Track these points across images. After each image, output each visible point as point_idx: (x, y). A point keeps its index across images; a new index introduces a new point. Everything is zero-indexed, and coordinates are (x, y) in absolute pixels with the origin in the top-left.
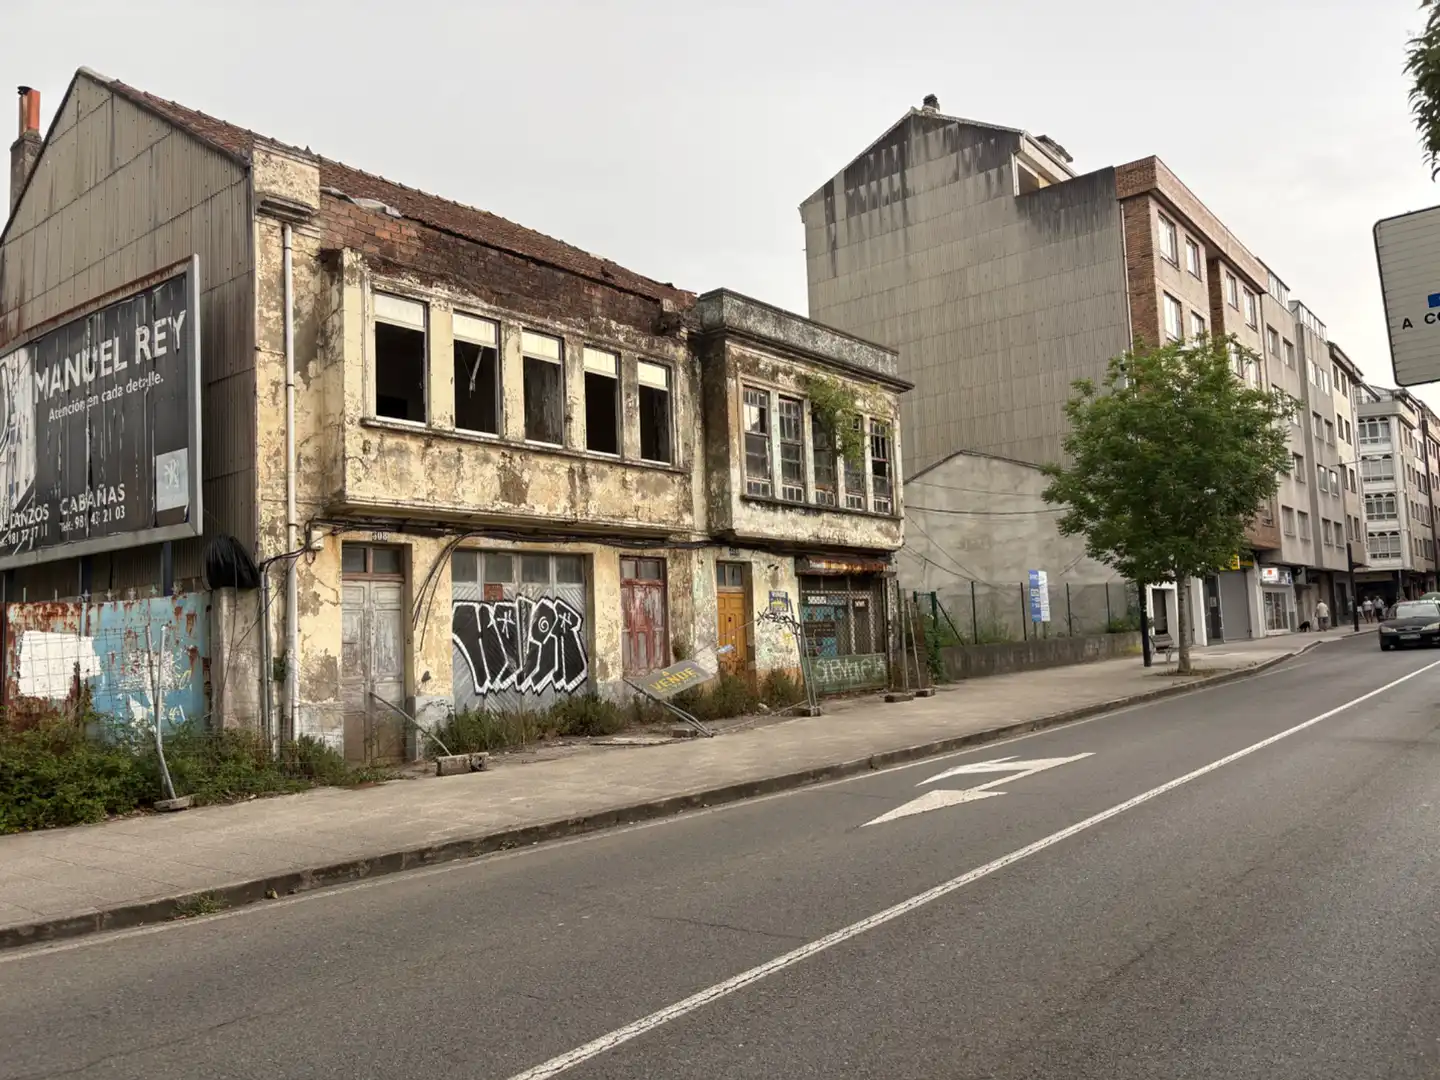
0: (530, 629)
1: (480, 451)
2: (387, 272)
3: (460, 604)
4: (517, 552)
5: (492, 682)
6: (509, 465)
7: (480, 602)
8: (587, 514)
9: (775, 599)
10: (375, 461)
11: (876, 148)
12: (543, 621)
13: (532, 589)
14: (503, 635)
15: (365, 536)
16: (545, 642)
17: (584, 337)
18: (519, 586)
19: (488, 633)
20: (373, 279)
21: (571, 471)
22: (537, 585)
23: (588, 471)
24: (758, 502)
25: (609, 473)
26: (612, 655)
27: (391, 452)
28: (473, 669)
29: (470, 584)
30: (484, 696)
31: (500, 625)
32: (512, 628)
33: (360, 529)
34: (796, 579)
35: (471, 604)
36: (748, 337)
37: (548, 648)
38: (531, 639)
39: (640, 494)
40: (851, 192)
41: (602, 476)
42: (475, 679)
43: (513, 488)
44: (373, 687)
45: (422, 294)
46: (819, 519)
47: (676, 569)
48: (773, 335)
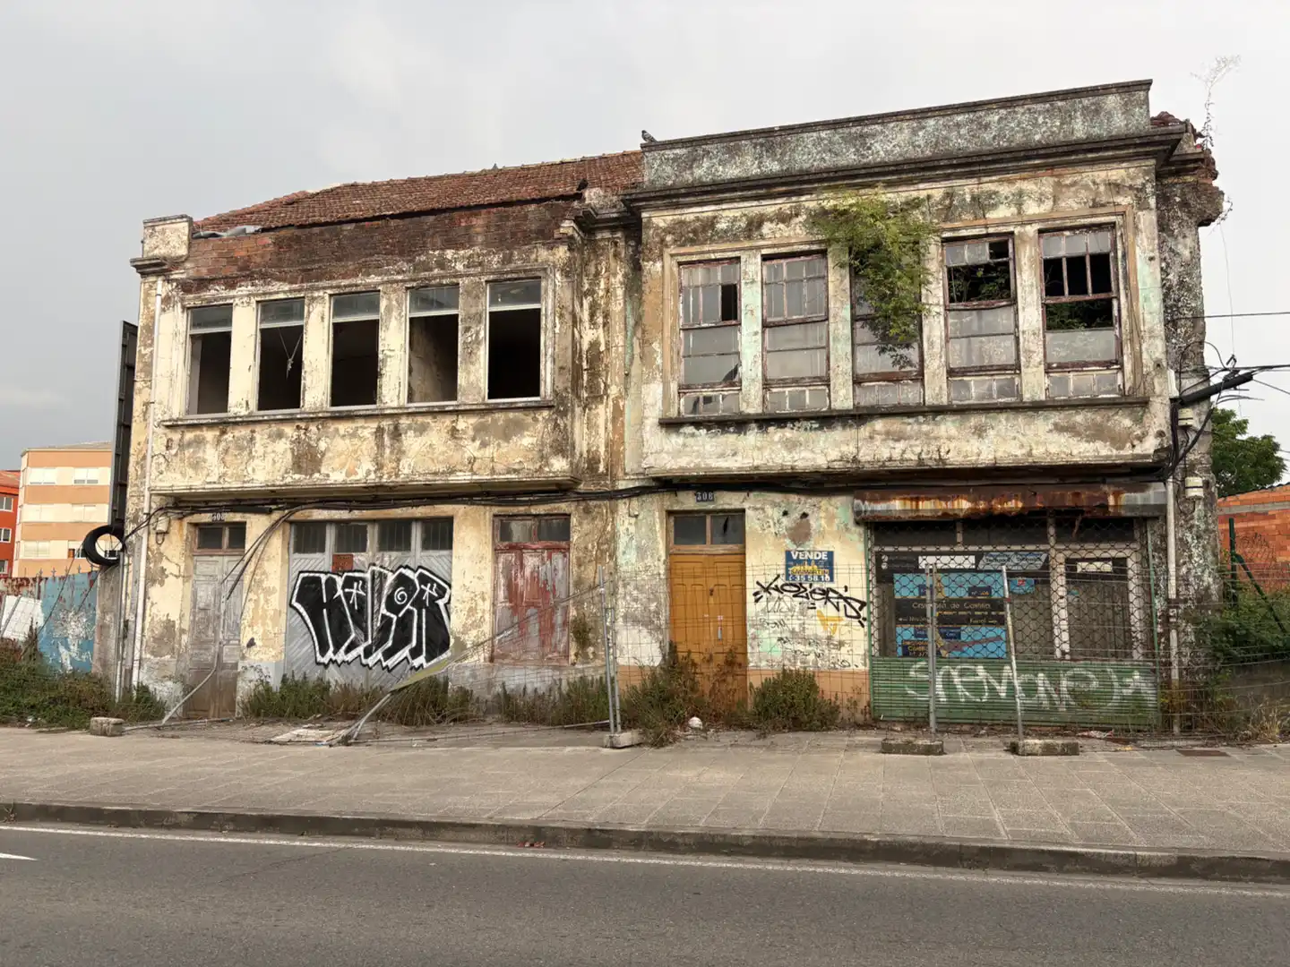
0: (384, 600)
1: (274, 428)
2: (198, 290)
3: (306, 575)
4: (373, 521)
5: (335, 653)
6: (303, 437)
7: (326, 573)
8: (397, 475)
9: (798, 562)
10: (176, 455)
12: (400, 592)
13: (391, 558)
14: (351, 607)
15: (206, 518)
16: (400, 615)
17: (401, 281)
18: (374, 556)
19: (335, 605)
20: (182, 300)
21: (380, 431)
22: (394, 554)
23: (401, 427)
24: (697, 424)
25: (433, 424)
26: (474, 633)
27: (189, 444)
28: (315, 638)
29: (318, 555)
30: (326, 666)
31: (348, 596)
32: (362, 600)
33: (200, 512)
34: (860, 530)
35: (317, 575)
37: (405, 624)
38: (383, 611)
39: (478, 443)
41: (422, 430)
42: (317, 648)
43: (306, 458)
44: (221, 649)
45: (226, 298)
46: (865, 431)
47: (586, 527)
48: (755, 171)
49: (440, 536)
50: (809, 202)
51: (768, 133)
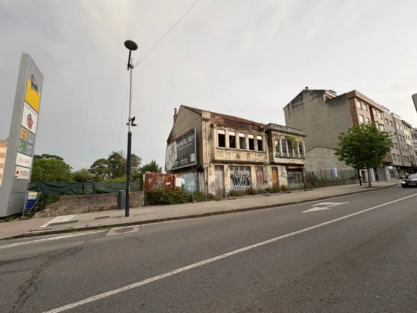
1: (233, 151)
2: (220, 126)
3: (231, 174)
4: (239, 166)
5: (236, 186)
6: (238, 153)
7: (234, 174)
8: (250, 160)
9: (282, 173)
10: (219, 153)
11: (297, 97)
12: (243, 177)
13: (242, 172)
15: (218, 164)
17: (248, 133)
18: (240, 171)
19: (235, 179)
20: (218, 128)
21: (247, 153)
23: (250, 153)
24: (278, 157)
26: (255, 182)
27: (221, 152)
29: (232, 171)
30: (235, 188)
31: (237, 177)
32: (239, 178)
34: (286, 170)
36: (275, 130)
37: (244, 181)
38: (242, 179)
39: (258, 157)
40: (292, 105)
41: (252, 154)
42: (234, 185)
43: (238, 156)
44: (219, 186)
45: (224, 129)
46: (290, 159)
47: (264, 168)
48: (280, 130)
49: (249, 169)
50: (285, 135)
51: (281, 126)
